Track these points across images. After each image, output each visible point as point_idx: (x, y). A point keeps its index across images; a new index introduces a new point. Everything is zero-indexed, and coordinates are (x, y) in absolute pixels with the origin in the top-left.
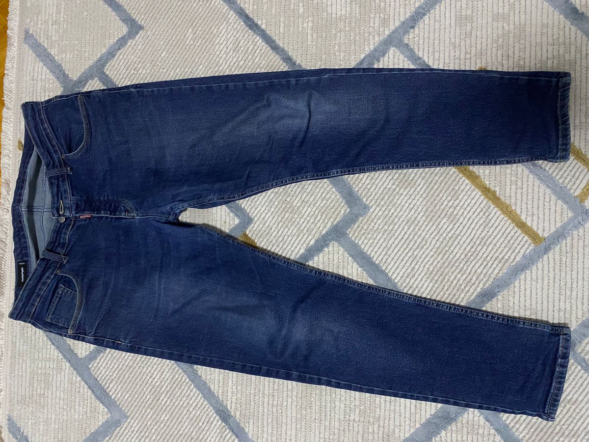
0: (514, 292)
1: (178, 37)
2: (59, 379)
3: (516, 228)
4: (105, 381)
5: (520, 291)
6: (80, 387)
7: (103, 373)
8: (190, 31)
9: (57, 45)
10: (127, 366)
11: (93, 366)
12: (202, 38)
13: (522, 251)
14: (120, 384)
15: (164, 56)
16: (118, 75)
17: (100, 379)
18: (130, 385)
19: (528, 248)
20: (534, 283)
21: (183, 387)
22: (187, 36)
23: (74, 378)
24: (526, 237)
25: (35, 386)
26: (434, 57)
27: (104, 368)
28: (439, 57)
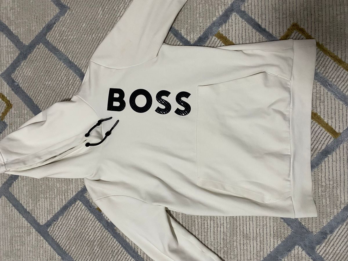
0: (322, 169)
1: (93, 14)
2: (29, 239)
3: (321, 127)
4: (59, 240)
5: (325, 169)
6: (43, 244)
7: (57, 234)
8: (100, 9)
9: (14, 23)
10: (72, 229)
11: (50, 229)
12: (108, 14)
13: (326, 143)
14: (68, 241)
15: (84, 27)
16: (55, 41)
17: (56, 238)
18: (75, 241)
19: (330, 141)
20: (334, 163)
21: (109, 241)
22: (98, 12)
23: (39, 238)
24: (328, 133)
25: (14, 244)
26: (262, 18)
27: (57, 231)
28: (265, 18)
